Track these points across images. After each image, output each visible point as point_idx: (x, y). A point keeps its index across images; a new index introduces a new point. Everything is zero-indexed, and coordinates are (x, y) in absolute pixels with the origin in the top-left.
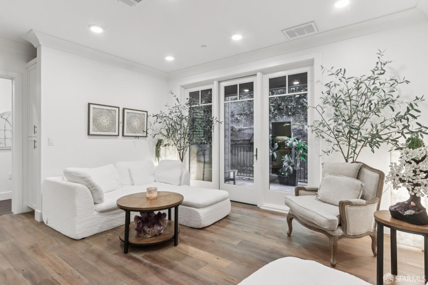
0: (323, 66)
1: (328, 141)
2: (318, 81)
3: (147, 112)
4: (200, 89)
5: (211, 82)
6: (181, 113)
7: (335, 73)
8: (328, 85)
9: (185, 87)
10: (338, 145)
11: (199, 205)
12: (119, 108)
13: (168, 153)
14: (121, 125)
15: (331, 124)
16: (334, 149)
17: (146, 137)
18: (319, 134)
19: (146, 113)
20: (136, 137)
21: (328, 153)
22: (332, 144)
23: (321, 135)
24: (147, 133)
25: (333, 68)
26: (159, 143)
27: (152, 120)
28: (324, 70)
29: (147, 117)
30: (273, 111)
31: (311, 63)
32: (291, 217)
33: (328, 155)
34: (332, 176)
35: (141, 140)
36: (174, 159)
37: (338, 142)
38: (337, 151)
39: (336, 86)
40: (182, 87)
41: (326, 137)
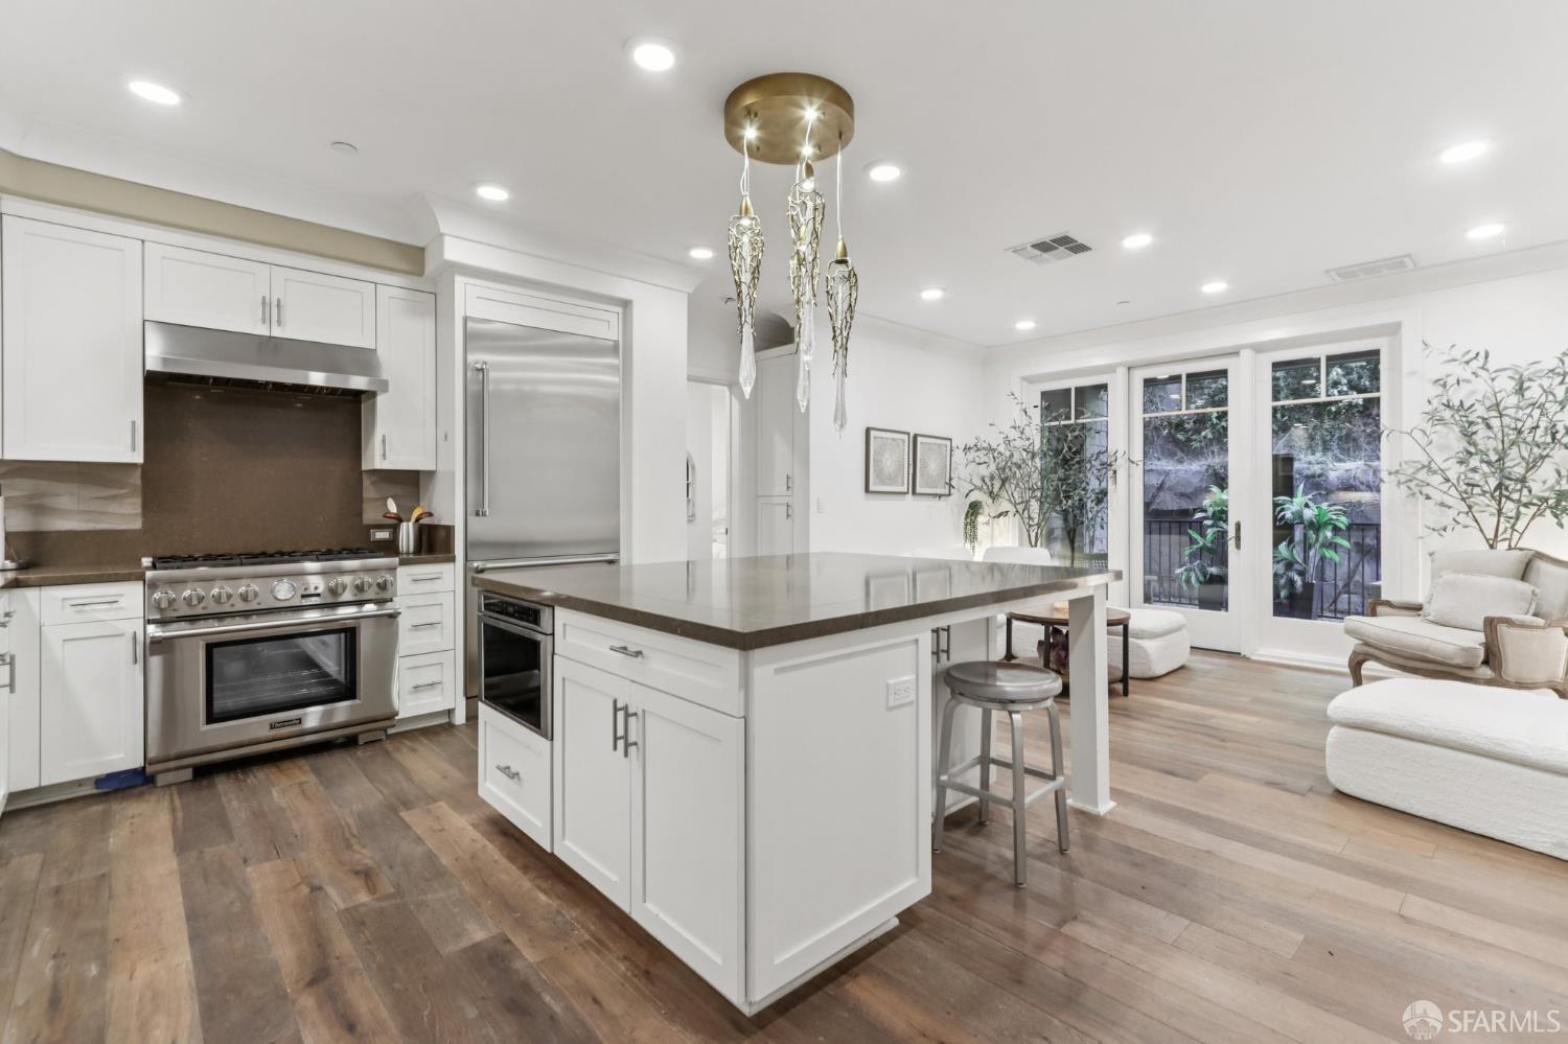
0: (1428, 342)
1: (1442, 504)
2: (1413, 373)
3: (950, 440)
4: (1072, 384)
7: (1458, 358)
8: (1442, 382)
9: (1030, 380)
10: (1470, 514)
11: (1143, 631)
12: (908, 434)
15: (1449, 469)
16: (1459, 523)
17: (950, 495)
18: (1416, 488)
19: (948, 443)
20: (935, 495)
21: (1442, 532)
22: (1452, 513)
23: (1421, 493)
24: (951, 486)
25: (1453, 346)
27: (959, 455)
28: (1430, 349)
29: (951, 450)
31: (1394, 329)
32: (1360, 658)
33: (1441, 535)
34: (1461, 576)
35: (941, 503)
37: (1470, 507)
38: (1466, 527)
39: (1461, 383)
40: (1024, 379)
41: (1437, 496)
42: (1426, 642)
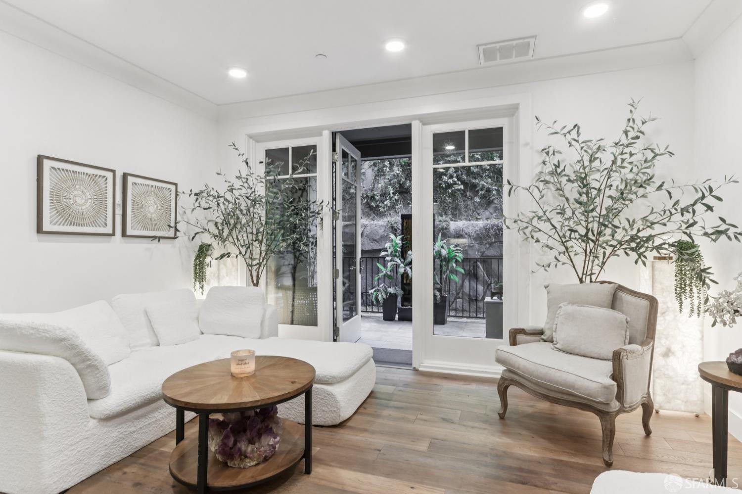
1: (547, 246)
2: (527, 144)
3: (176, 185)
4: (290, 144)
5: (317, 132)
6: (253, 190)
7: (559, 131)
8: (546, 151)
9: (256, 138)
10: (566, 254)
12: (114, 172)
13: (223, 272)
14: (119, 211)
15: (552, 218)
16: (559, 261)
17: (175, 238)
18: (530, 233)
19: (173, 188)
20: (154, 238)
21: (547, 268)
22: (554, 253)
23: (532, 238)
24: (176, 230)
25: (555, 122)
26: (203, 251)
27: (186, 201)
28: (539, 125)
29: (177, 195)
30: (392, 195)
31: (512, 111)
32: (507, 383)
33: (546, 270)
34: (575, 308)
35: (165, 245)
36: (235, 285)
37: (567, 248)
38: (563, 264)
39: (555, 153)
40: (251, 137)
41: (543, 238)
42: (571, 379)
